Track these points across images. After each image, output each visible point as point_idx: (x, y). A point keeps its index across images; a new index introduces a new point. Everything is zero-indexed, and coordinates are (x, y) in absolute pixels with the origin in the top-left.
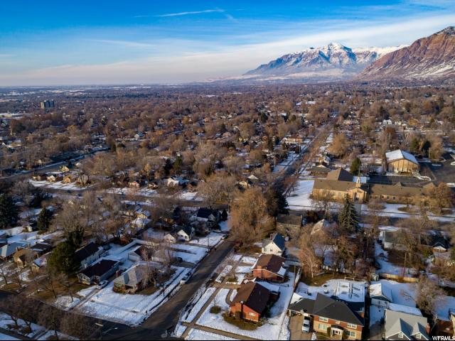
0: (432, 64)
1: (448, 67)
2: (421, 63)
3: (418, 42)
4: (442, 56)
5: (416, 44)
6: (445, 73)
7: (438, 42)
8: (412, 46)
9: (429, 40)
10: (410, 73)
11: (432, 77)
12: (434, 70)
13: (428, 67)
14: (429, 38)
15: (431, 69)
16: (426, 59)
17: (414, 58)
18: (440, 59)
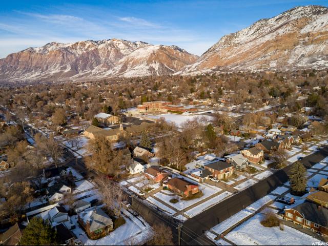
0: (26, 71)
1: (37, 74)
2: (18, 70)
3: (11, 55)
4: (31, 66)
5: (10, 57)
6: (38, 77)
7: (26, 56)
8: (7, 58)
9: (19, 55)
10: (11, 77)
11: (29, 80)
12: (28, 76)
13: (24, 73)
14: (18, 53)
15: (26, 75)
16: (20, 68)
17: (11, 67)
18: (30, 69)
